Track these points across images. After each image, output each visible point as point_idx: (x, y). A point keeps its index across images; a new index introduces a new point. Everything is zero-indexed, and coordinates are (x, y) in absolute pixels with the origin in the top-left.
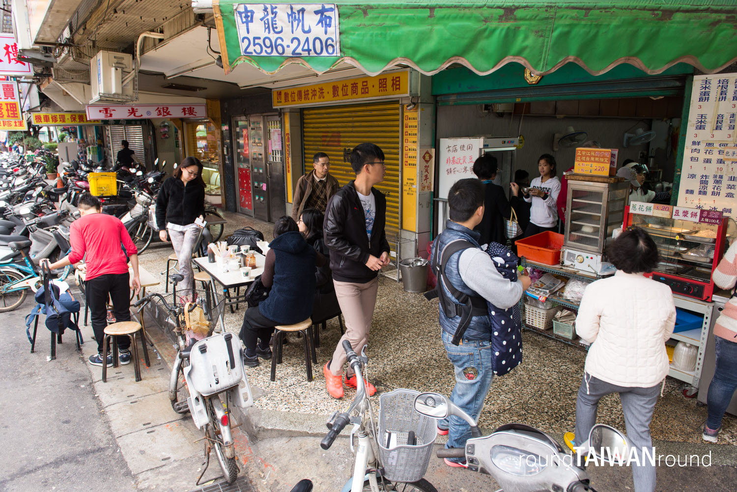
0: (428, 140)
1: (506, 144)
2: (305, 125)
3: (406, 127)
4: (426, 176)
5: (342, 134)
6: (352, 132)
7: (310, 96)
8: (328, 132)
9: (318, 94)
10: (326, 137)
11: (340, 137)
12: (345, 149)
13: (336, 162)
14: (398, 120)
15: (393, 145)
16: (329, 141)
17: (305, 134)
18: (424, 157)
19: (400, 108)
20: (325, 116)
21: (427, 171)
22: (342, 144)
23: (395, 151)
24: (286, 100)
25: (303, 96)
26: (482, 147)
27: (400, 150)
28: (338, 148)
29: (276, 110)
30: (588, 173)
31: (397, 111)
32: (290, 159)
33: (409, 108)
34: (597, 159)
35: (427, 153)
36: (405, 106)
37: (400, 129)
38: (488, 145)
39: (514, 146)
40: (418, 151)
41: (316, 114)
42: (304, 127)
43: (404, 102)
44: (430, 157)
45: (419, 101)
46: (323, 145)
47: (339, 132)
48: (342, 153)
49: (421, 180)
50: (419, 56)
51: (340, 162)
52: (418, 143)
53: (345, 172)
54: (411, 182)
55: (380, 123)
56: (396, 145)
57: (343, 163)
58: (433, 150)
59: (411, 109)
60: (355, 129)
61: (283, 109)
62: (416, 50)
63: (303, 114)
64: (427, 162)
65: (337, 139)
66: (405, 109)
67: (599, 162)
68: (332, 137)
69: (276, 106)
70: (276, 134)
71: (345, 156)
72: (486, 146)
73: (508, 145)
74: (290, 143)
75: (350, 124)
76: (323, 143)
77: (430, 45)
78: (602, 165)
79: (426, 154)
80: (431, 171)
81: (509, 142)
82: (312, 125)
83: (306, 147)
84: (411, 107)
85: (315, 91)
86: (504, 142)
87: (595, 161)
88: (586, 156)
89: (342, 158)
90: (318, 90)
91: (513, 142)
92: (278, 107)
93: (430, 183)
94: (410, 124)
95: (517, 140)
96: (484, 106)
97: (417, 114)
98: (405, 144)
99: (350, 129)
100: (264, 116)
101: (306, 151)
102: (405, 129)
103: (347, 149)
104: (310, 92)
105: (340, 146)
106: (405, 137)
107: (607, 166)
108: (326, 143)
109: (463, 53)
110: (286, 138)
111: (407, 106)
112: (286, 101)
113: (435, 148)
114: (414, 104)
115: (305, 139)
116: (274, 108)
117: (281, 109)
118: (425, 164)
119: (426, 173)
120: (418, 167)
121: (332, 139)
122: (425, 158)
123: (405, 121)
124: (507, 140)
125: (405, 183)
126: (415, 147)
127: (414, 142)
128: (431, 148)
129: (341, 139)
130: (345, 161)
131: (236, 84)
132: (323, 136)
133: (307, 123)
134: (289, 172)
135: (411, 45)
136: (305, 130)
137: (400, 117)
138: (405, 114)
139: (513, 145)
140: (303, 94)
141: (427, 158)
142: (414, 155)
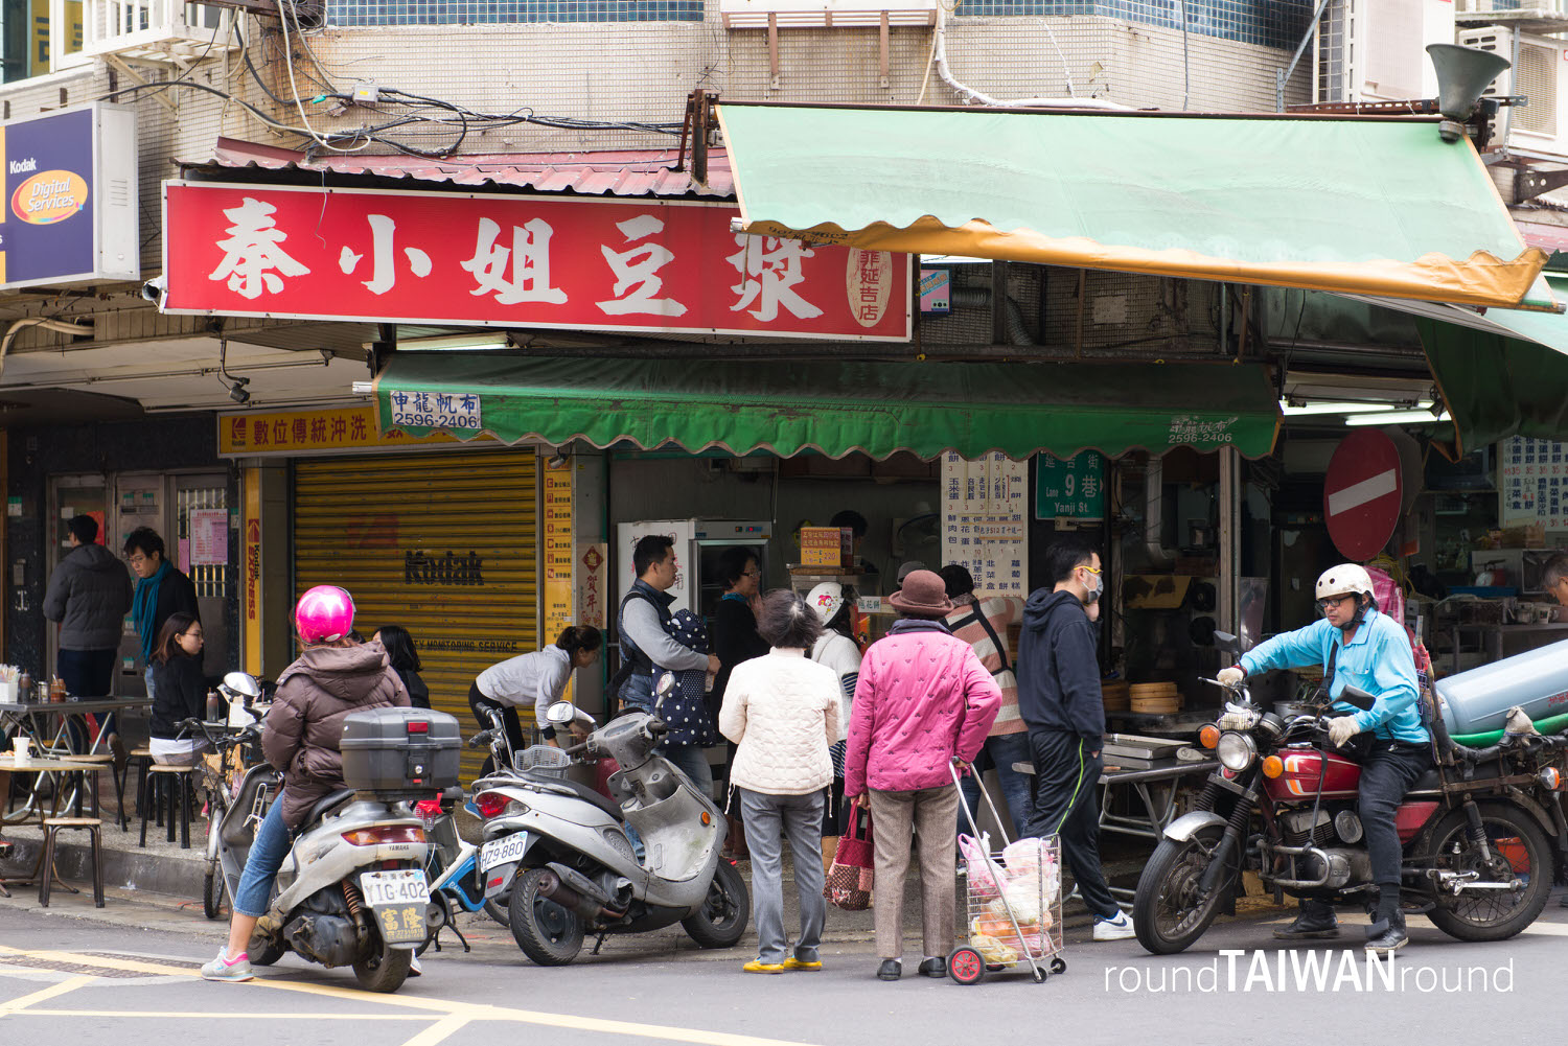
0: (594, 525)
1: (744, 533)
2: (300, 500)
3: (550, 501)
4: (591, 598)
5: (401, 520)
6: (428, 513)
7: (328, 433)
8: (364, 515)
9: (350, 429)
10: (361, 526)
11: (397, 525)
12: (409, 554)
13: (385, 585)
14: (532, 488)
15: (522, 540)
16: (367, 537)
17: (300, 521)
18: (586, 560)
19: (537, 463)
20: (358, 476)
21: (592, 587)
22: (401, 541)
23: (527, 551)
24: (260, 438)
25: (309, 433)
26: (693, 537)
27: (538, 549)
28: (392, 552)
29: (227, 461)
30: (816, 563)
31: (530, 470)
32: (258, 585)
33: (553, 464)
34: (826, 543)
35: (592, 551)
36: (547, 460)
37: (537, 505)
38: (704, 534)
39: (763, 538)
40: (574, 548)
41: (331, 472)
42: (297, 505)
43: (543, 452)
44: (599, 560)
45: (574, 452)
46: (351, 547)
47: (394, 515)
48: (402, 563)
49: (580, 606)
50: (548, 432)
51: (397, 585)
52: (574, 533)
53: (408, 608)
54: (563, 610)
55: (494, 494)
56: (529, 540)
57: (405, 585)
58: (605, 546)
59: (557, 467)
60: (433, 508)
61: (242, 459)
62: (546, 427)
63: (296, 473)
64: (592, 568)
65: (387, 531)
66: (546, 465)
67: (828, 547)
68: (374, 526)
69: (227, 452)
70: (206, 524)
71: (408, 569)
72: (700, 535)
73: (751, 534)
74: (260, 543)
75: (423, 497)
76: (352, 542)
77: (558, 424)
78: (832, 551)
79: (589, 552)
80: (602, 586)
81: (750, 529)
82: (319, 500)
83: (299, 553)
84: (558, 462)
85: (341, 421)
86: (740, 529)
87: (824, 547)
88: (813, 539)
89: (402, 574)
90: (349, 421)
91: (759, 529)
92: (232, 456)
93: (600, 612)
94: (557, 495)
95: (767, 527)
96: (710, 461)
97: (569, 477)
98: (547, 535)
99: (424, 508)
100: (167, 477)
101: (300, 564)
102: (547, 505)
103: (415, 552)
104: (328, 424)
105: (397, 546)
106: (547, 521)
107: (838, 551)
108: (358, 542)
109: (585, 430)
110: (248, 530)
111: (551, 461)
112: (258, 442)
113: (608, 542)
114: (564, 456)
115: (299, 532)
116: (221, 456)
117: (237, 460)
118: (589, 573)
119: (591, 592)
120: (574, 578)
121: (376, 531)
122: (589, 561)
123: (546, 490)
124: (745, 525)
125: (548, 614)
126: (567, 540)
127: (565, 530)
128: (600, 542)
129: (399, 531)
130: (408, 580)
131: (135, 401)
132: (351, 526)
133: (306, 495)
134: (252, 616)
135: (541, 424)
136: (298, 510)
137: (536, 481)
138: (547, 476)
139: (759, 534)
140: (309, 428)
141: (592, 560)
142: (566, 556)
